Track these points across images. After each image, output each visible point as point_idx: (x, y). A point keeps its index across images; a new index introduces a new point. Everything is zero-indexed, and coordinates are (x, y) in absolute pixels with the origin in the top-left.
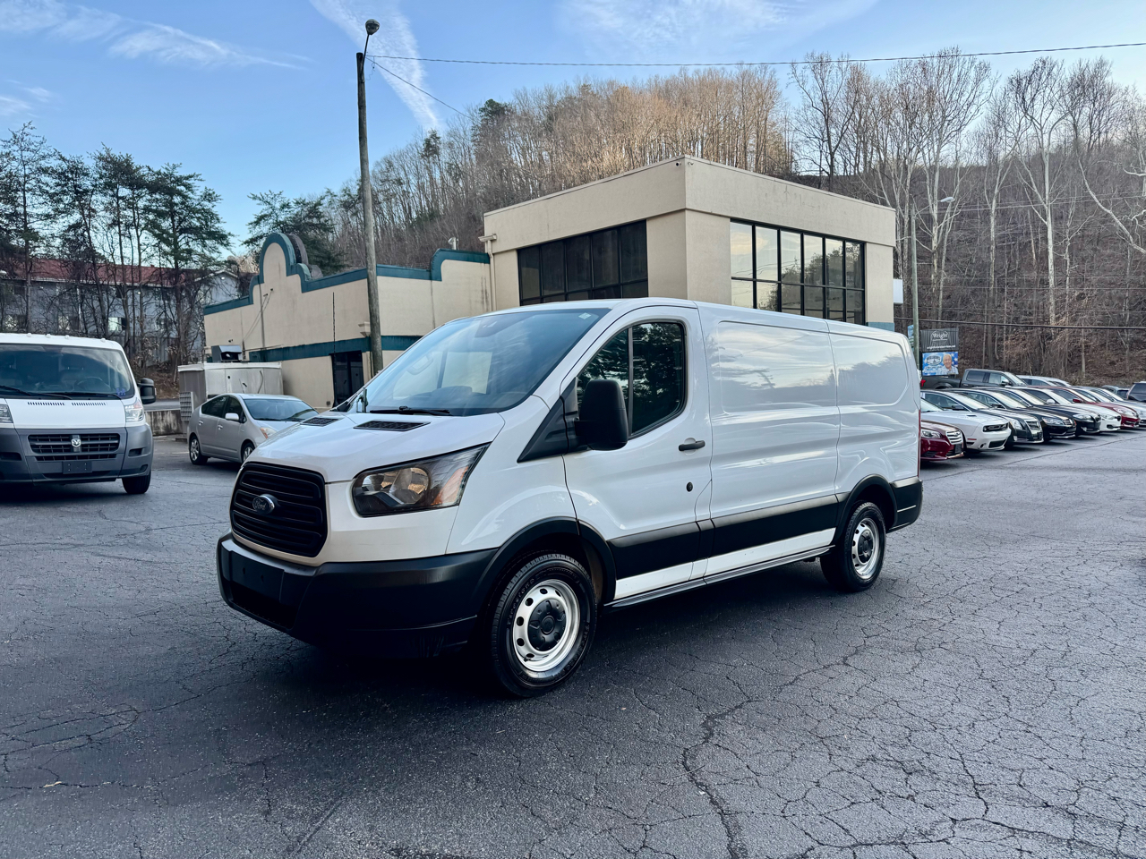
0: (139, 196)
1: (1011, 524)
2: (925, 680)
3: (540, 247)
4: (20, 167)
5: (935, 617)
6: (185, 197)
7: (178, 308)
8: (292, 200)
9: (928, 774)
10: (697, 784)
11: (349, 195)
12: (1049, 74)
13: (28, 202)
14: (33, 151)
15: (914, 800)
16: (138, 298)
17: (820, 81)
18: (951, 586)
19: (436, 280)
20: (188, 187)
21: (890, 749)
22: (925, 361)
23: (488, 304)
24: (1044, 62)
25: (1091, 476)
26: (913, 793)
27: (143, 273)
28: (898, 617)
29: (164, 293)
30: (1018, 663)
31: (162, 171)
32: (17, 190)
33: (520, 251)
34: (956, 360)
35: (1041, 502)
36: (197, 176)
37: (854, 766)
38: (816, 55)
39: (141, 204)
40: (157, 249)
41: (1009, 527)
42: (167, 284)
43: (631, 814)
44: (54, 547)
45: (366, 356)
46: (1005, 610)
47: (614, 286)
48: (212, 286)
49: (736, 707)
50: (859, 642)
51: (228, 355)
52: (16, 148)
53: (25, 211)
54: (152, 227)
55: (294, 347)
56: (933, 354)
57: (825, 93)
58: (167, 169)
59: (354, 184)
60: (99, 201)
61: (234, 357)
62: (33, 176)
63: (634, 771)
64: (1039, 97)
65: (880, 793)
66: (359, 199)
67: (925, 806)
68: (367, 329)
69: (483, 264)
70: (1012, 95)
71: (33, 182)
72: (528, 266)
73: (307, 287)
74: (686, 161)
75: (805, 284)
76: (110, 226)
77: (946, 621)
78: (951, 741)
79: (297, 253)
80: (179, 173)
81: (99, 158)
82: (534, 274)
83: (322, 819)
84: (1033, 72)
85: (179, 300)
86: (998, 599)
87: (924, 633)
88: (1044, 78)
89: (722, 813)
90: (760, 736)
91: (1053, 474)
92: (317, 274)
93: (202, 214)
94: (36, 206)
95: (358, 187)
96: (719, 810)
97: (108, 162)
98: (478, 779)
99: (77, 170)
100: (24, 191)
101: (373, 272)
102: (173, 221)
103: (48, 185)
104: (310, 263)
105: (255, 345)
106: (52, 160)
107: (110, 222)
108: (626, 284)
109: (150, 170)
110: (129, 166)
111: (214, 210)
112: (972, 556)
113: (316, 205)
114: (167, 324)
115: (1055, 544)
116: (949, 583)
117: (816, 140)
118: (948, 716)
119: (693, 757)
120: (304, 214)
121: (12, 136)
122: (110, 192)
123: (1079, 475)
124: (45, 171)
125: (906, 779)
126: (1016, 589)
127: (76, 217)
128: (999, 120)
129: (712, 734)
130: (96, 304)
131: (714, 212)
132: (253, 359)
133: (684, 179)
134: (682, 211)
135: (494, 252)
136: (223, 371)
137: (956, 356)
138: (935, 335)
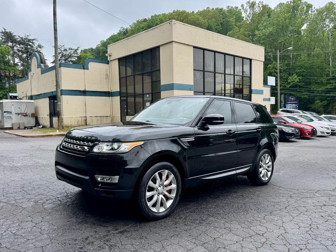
0: (15, 46)
6: (32, 47)
8: (67, 48)
19: (86, 69)
20: (32, 43)
22: (287, 107)
23: (108, 79)
31: (23, 38)
33: (119, 60)
34: (298, 107)
36: (36, 39)
38: (251, 2)
40: (21, 64)
51: (12, 97)
55: (39, 95)
56: (290, 105)
58: (25, 36)
61: (15, 98)
69: (106, 64)
72: (122, 66)
73: (43, 72)
74: (173, 22)
79: (42, 60)
80: (30, 38)
81: (2, 32)
82: (123, 68)
97: (5, 34)
102: (27, 55)
105: (29, 94)
109: (19, 37)
110: (12, 35)
111: (41, 51)
113: (76, 50)
120: (72, 53)
131: (185, 43)
132: (29, 99)
133: (172, 29)
134: (172, 42)
135: (111, 60)
136: (11, 103)
137: (297, 106)
138: (290, 98)
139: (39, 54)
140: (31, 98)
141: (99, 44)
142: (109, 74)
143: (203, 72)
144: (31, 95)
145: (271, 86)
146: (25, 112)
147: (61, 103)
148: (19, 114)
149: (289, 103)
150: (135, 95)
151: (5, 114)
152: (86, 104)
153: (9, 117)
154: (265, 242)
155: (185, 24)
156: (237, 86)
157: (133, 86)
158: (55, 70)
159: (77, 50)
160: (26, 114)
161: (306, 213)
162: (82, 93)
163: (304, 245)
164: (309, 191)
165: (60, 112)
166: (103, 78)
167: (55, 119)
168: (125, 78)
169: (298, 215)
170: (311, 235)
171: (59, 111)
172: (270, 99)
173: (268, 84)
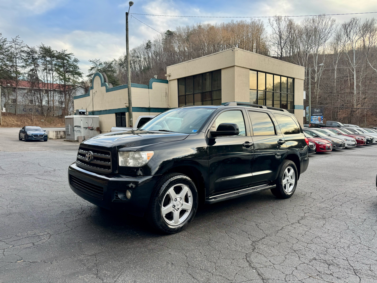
0: (53, 60)
1: (348, 174)
2: (328, 229)
3: (185, 79)
4: (15, 50)
5: (328, 206)
7: (65, 97)
8: (103, 62)
9: (336, 265)
10: (252, 267)
11: (121, 61)
12: (356, 23)
13: (17, 62)
14: (19, 45)
15: (332, 275)
16: (52, 94)
17: (278, 25)
18: (331, 195)
19: (150, 89)
20: (69, 58)
21: (320, 255)
22: (312, 119)
23: (167, 97)
24: (354, 19)
25: (372, 158)
26: (332, 273)
27: (54, 86)
28: (315, 206)
29: (60, 92)
30: (360, 224)
32: (14, 58)
33: (178, 80)
35: (357, 167)
36: (72, 54)
37: (308, 262)
38: (277, 16)
39: (54, 63)
40: (59, 78)
41: (347, 175)
42: (62, 89)
43: (229, 278)
44: (23, 175)
45: (127, 114)
46: (352, 204)
47: (210, 92)
48: (76, 91)
49: (263, 238)
50: (303, 215)
51: (81, 113)
52: (13, 44)
53: (16, 65)
54: (57, 70)
55: (103, 110)
56: (315, 117)
57: (280, 29)
58: (62, 51)
59: (123, 57)
60: (40, 62)
61: (83, 113)
62: (19, 53)
63: (229, 262)
64: (352, 31)
65: (320, 272)
66: (125, 62)
67: (337, 278)
68: (128, 105)
69: (166, 84)
70: (343, 30)
71: (19, 55)
72: (181, 85)
73: (108, 90)
74: (235, 49)
75: (274, 91)
76: (43, 70)
77: (332, 207)
78: (342, 253)
79: (105, 79)
80: (66, 53)
81: (40, 48)
82: (183, 88)
83: (117, 277)
84: (350, 22)
85: (65, 95)
86: (349, 200)
87: (325, 212)
88: (354, 24)
89: (263, 279)
90: (272, 249)
91: (359, 157)
92: (111, 86)
93: (73, 66)
94: (20, 63)
95: (124, 59)
96: (261, 278)
97: (43, 49)
98: (172, 263)
99: (33, 51)
100: (16, 58)
101: (130, 86)
102: (64, 69)
103: (24, 56)
104: (109, 83)
105: (90, 109)
106: (25, 48)
107: (43, 69)
108: (214, 91)
109: (57, 52)
110: (50, 50)
112: (337, 185)
113: (111, 64)
114: (61, 103)
115: (364, 181)
116: (330, 194)
117: (276, 44)
118: (339, 243)
119: (249, 257)
120: (107, 67)
121: (12, 40)
122: (44, 59)
123: (368, 158)
124: (23, 51)
125: (328, 267)
126: (354, 197)
127: (33, 67)
128: (338, 38)
129: (255, 248)
130: (39, 96)
131: (244, 67)
132: (90, 114)
133: (235, 55)
134: (234, 66)
135: (170, 80)
136: (80, 118)
137: (322, 117)
138: (315, 110)
139: (102, 74)
140: (93, 113)
141: (122, 56)
142: (168, 93)
143: (256, 91)
144: (92, 110)
146: (92, 126)
148: (86, 128)
149: (314, 114)
151: (75, 128)
153: (79, 131)
156: (283, 103)
157: (193, 103)
160: (92, 128)
162: (147, 110)
166: (163, 96)
168: (184, 96)
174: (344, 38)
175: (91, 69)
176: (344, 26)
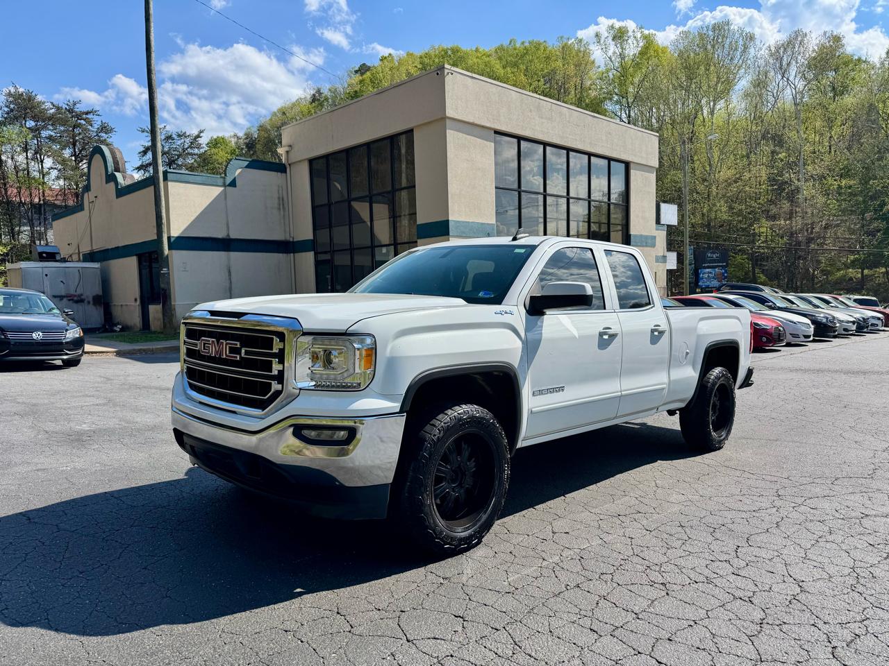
0: (44, 128)
3: (327, 157)
6: (86, 130)
8: (175, 132)
17: (620, 48)
19: (230, 186)
20: (89, 122)
22: (701, 275)
23: (284, 210)
24: (797, 34)
25: (819, 378)
31: (63, 107)
33: (311, 162)
34: (726, 275)
36: (95, 112)
38: (617, 26)
40: (61, 172)
51: (44, 255)
55: (112, 249)
56: (707, 270)
57: (624, 58)
58: (67, 105)
61: (51, 256)
64: (793, 63)
68: (155, 234)
69: (279, 174)
72: (318, 177)
73: (122, 192)
74: (446, 71)
79: (116, 163)
80: (80, 108)
81: (9, 95)
82: (321, 183)
84: (788, 42)
88: (797, 47)
92: (130, 181)
97: (16, 98)
105: (86, 249)
111: (109, 140)
113: (195, 138)
120: (186, 145)
131: (476, 122)
132: (85, 260)
133: (444, 88)
134: (443, 119)
135: (289, 162)
136: (41, 269)
137: (726, 272)
138: (709, 255)
139: (109, 149)
140: (91, 257)
142: (285, 199)
143: (516, 193)
144: (90, 249)
145: (668, 226)
146: (79, 292)
147: (169, 270)
148: (61, 297)
149: (706, 265)
150: (352, 250)
152: (232, 271)
154: (764, 619)
155: (474, 75)
158: (153, 187)
159: (198, 136)
160: (79, 299)
161: (830, 538)
162: (221, 245)
163: (860, 625)
164: (816, 481)
165: (168, 291)
166: (272, 208)
167: (155, 310)
168: (327, 207)
169: (813, 542)
170: (864, 595)
171: (166, 290)
172: (664, 257)
173: (662, 223)
174: (775, 79)
175: (142, 149)
176: (773, 49)
